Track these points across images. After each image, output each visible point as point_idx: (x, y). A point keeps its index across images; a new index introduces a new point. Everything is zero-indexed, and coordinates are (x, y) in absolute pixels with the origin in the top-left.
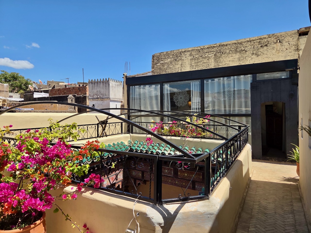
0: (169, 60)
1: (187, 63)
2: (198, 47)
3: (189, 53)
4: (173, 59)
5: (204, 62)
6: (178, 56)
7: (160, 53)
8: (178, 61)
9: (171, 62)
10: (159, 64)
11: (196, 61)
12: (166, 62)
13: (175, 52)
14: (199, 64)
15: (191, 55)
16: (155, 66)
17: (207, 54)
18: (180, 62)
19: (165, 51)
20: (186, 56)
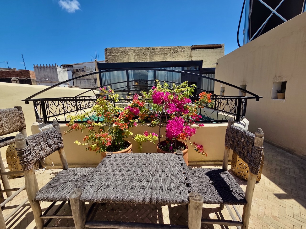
0: (119, 54)
1: (132, 57)
2: (139, 48)
3: (133, 51)
4: (121, 54)
5: (143, 58)
6: (125, 52)
7: (111, 48)
8: (126, 55)
9: (120, 56)
10: (111, 56)
11: (138, 57)
12: (116, 55)
13: (123, 48)
14: (140, 59)
15: (134, 52)
16: (108, 57)
17: (145, 53)
18: (127, 57)
19: (115, 47)
20: (131, 52)
